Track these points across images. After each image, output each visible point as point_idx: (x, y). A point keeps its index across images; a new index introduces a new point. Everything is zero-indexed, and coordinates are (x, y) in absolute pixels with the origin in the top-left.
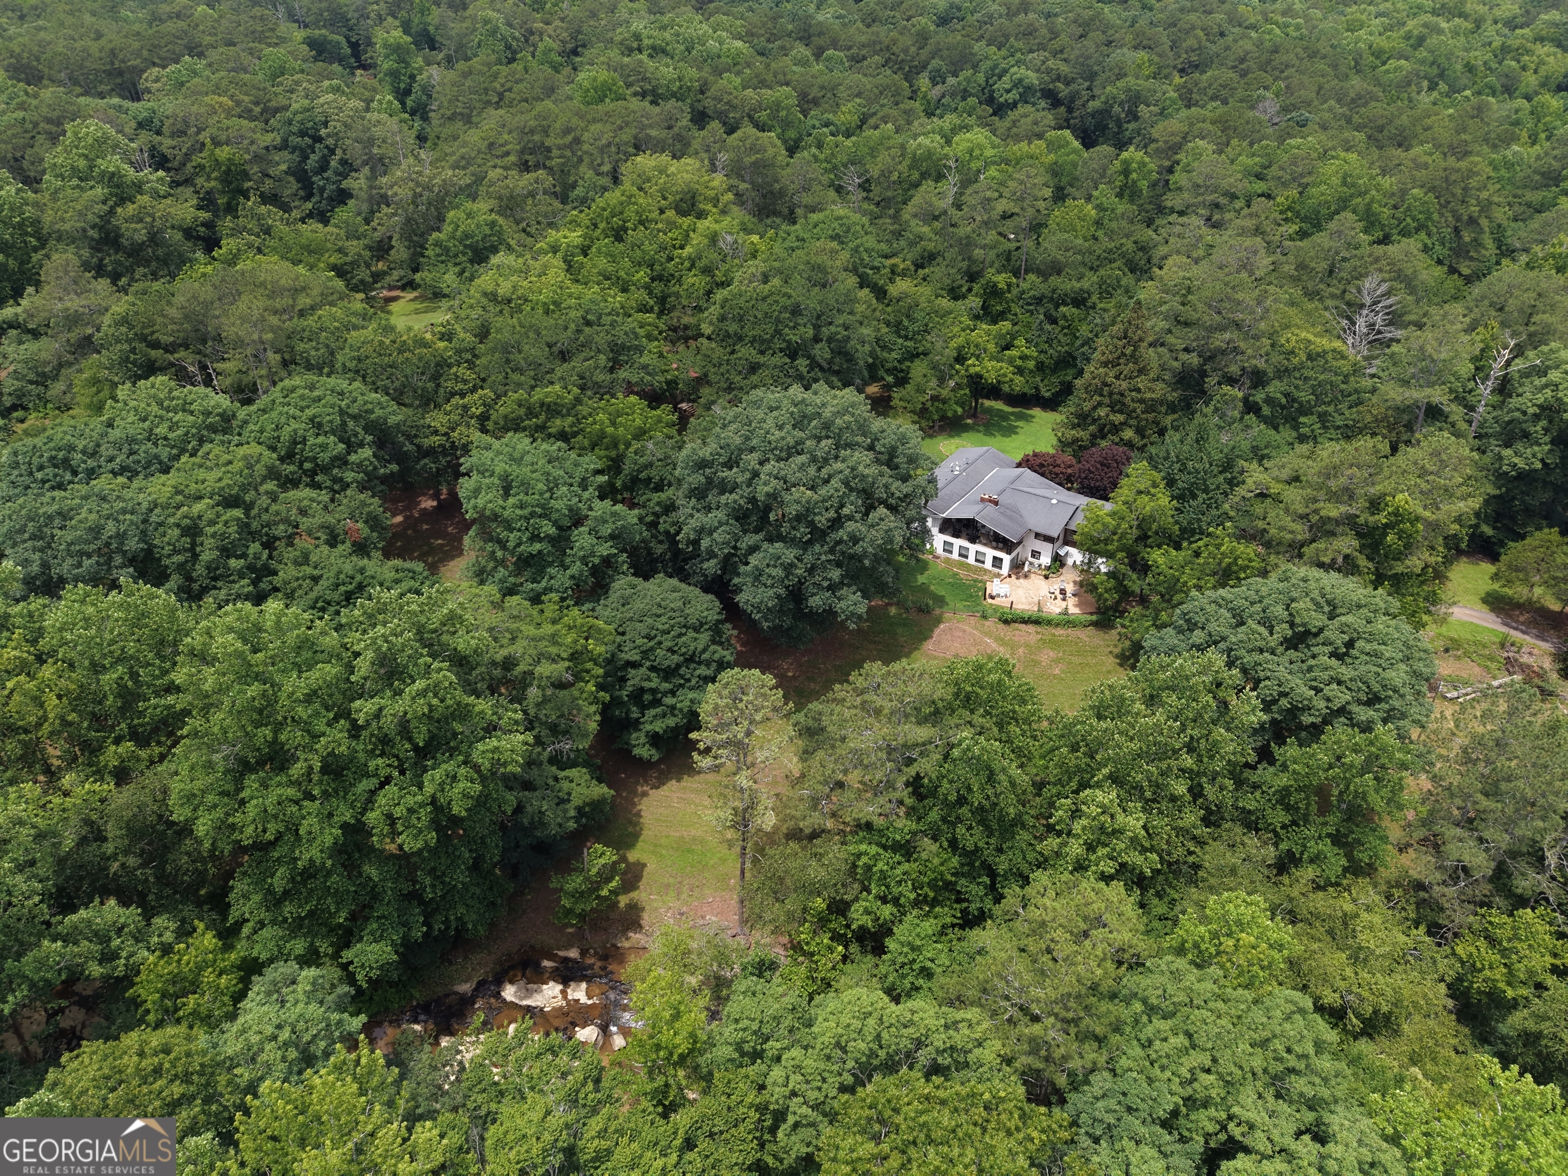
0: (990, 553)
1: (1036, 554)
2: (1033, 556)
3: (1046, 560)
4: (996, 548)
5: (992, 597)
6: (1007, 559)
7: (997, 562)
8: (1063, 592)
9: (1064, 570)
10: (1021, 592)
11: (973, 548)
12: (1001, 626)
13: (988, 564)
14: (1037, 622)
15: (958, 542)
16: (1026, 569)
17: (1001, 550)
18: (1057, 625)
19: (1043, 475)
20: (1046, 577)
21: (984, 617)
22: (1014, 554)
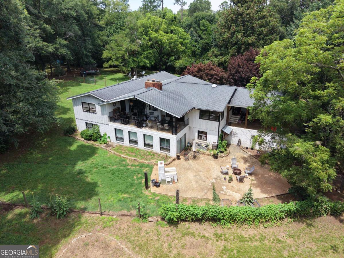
0: (157, 135)
1: (202, 134)
2: (199, 137)
3: (212, 139)
4: (162, 130)
5: (157, 185)
6: (173, 139)
7: (164, 143)
8: (237, 171)
9: (230, 149)
10: (190, 175)
11: (141, 132)
12: (166, 229)
13: (157, 148)
14: (215, 219)
15: (127, 128)
16: (194, 149)
17: (167, 130)
18: (243, 221)
19: (201, 78)
20: (215, 157)
21: (142, 216)
22: (181, 134)
